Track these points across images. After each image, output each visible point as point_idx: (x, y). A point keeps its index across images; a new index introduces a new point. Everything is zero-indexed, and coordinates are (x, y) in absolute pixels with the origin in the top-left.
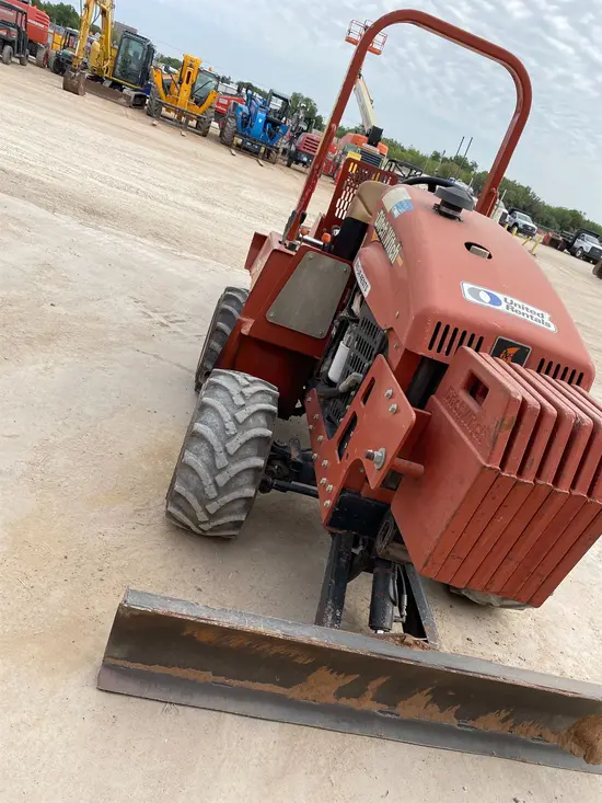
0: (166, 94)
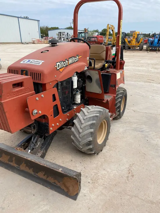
0: (129, 43)
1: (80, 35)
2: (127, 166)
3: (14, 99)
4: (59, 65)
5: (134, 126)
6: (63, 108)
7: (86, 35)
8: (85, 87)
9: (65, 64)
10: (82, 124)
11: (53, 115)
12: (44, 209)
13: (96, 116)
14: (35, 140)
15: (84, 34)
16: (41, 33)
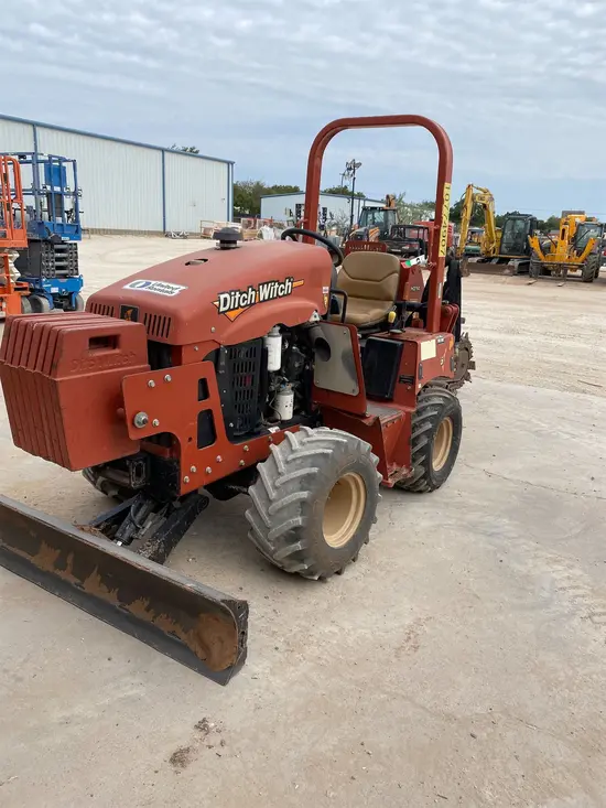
0: (544, 254)
1: (370, 216)
2: (408, 621)
3: (89, 377)
4: (225, 300)
5: (473, 517)
6: (232, 425)
7: (390, 217)
8: (311, 373)
9: (244, 299)
10: (279, 474)
11: (195, 441)
12: (130, 693)
13: (324, 455)
14: (140, 514)
15: (382, 213)
16: (235, 204)
